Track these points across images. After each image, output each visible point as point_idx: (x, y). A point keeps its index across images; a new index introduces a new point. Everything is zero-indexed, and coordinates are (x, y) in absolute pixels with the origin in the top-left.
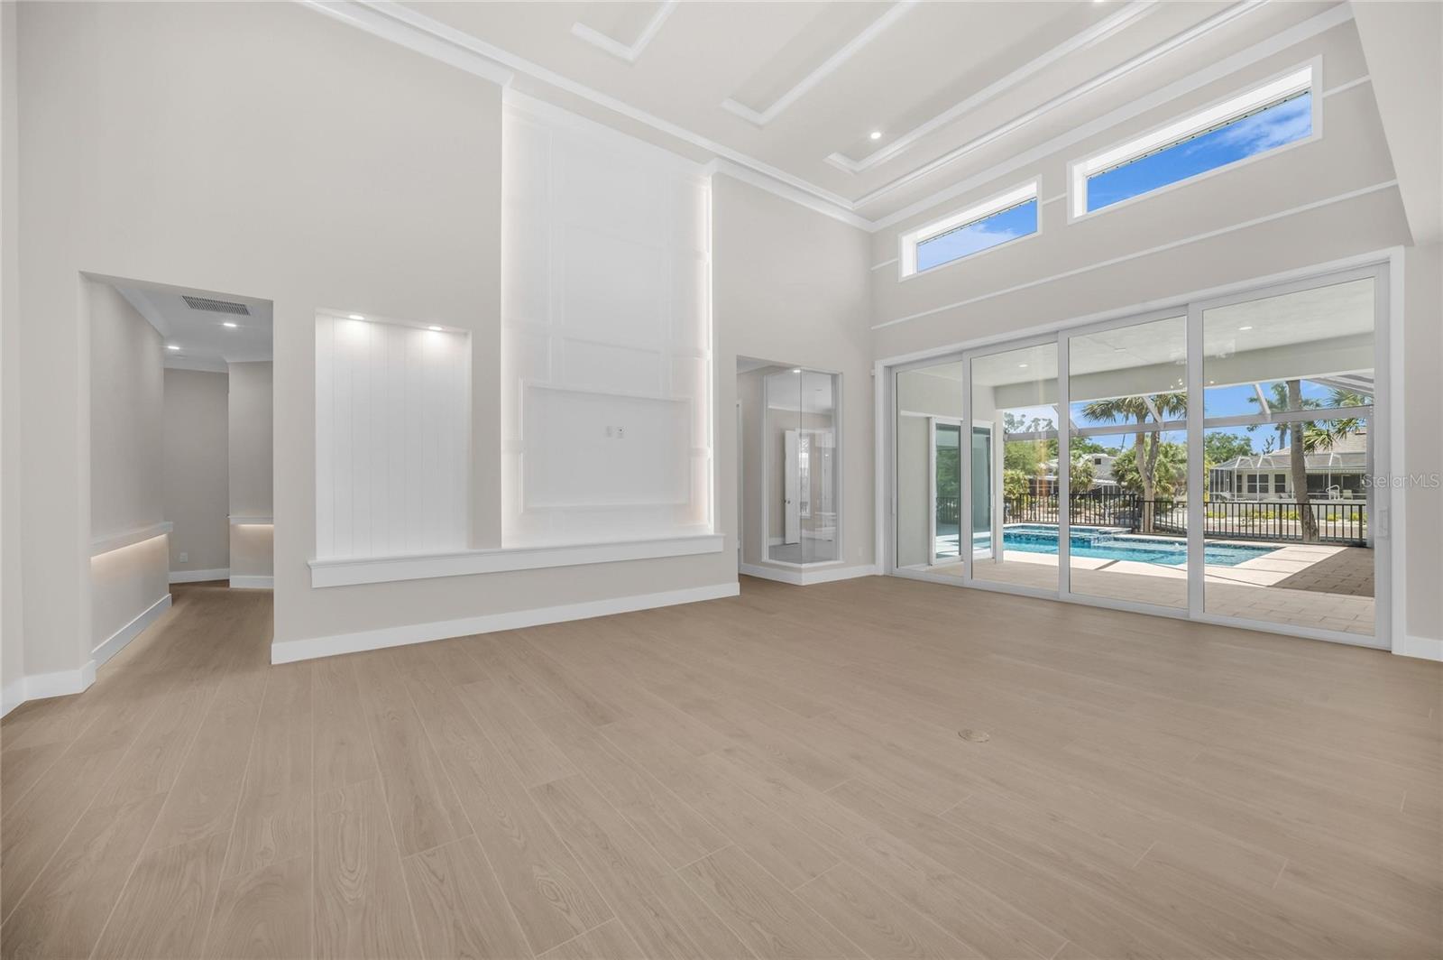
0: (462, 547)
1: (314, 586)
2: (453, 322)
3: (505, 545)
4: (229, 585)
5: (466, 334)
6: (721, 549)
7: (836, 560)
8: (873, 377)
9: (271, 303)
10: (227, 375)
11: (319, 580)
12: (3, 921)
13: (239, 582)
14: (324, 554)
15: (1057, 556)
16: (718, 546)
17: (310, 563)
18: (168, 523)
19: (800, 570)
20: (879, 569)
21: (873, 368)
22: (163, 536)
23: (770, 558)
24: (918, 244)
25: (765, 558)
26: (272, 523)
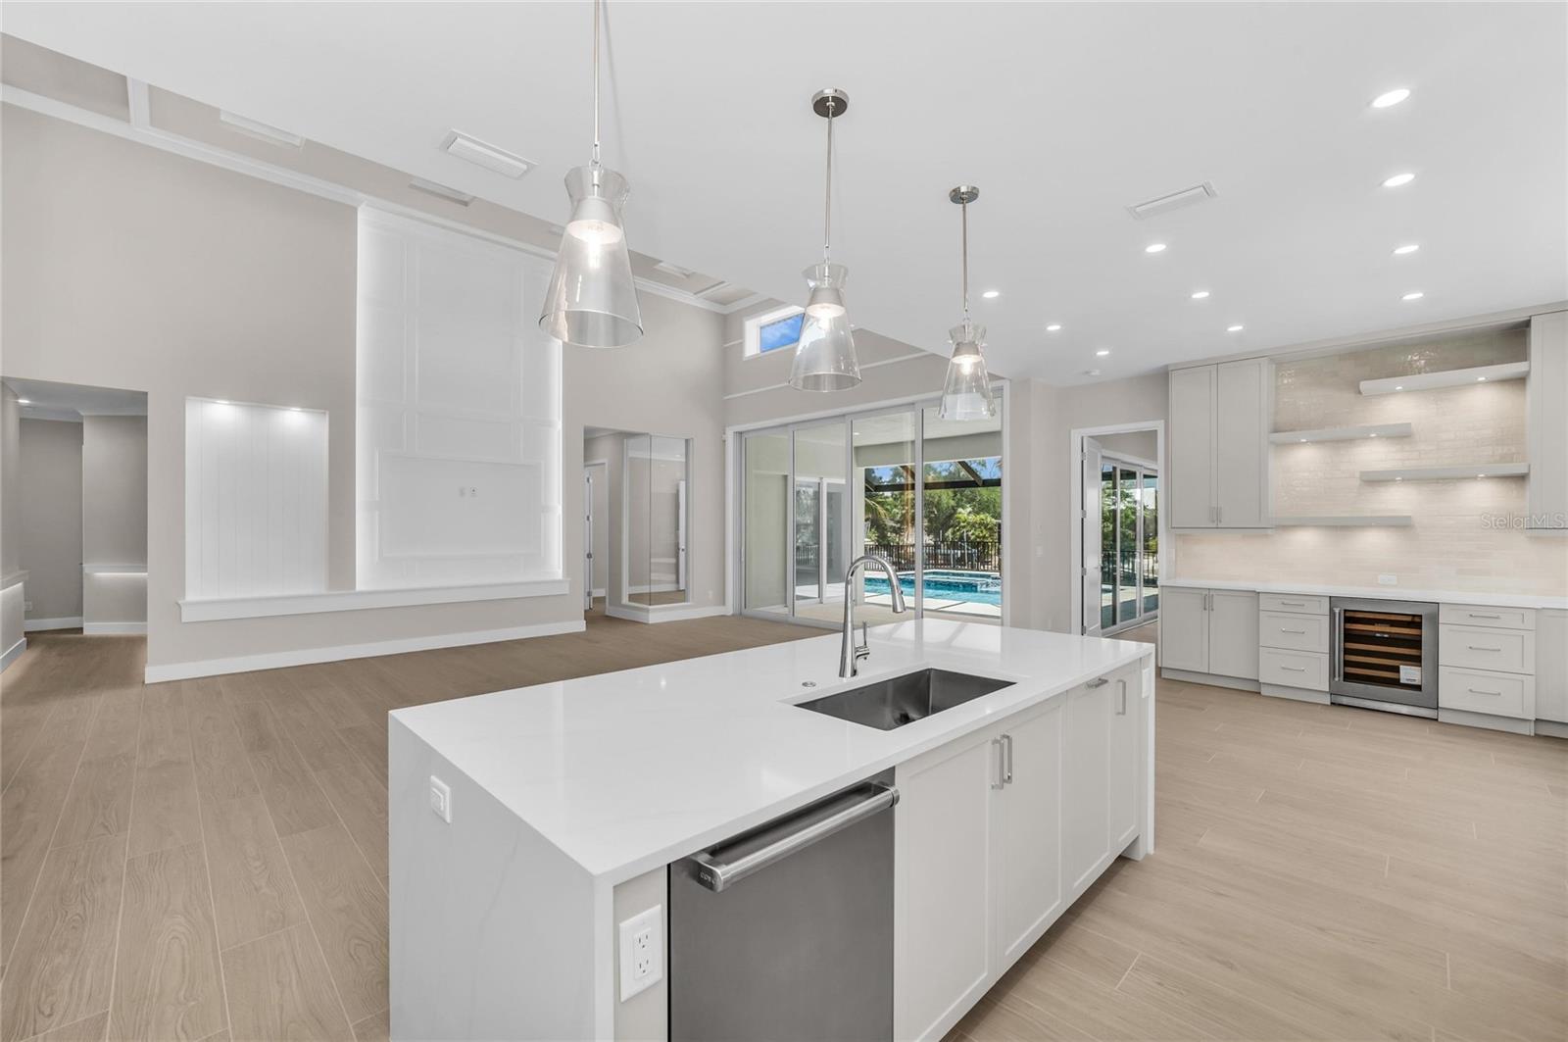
0: (323, 591)
1: (183, 621)
2: (310, 404)
3: (359, 587)
4: (82, 632)
5: (325, 413)
6: (567, 592)
7: (684, 601)
8: (724, 441)
9: (146, 393)
10: (82, 424)
11: (187, 616)
12: (3, 790)
13: (93, 629)
14: (191, 596)
15: (913, 598)
16: (566, 590)
17: (180, 602)
18: (22, 572)
19: (648, 611)
20: (729, 609)
21: (724, 434)
22: (20, 584)
23: (630, 600)
24: (761, 328)
25: (625, 600)
26: (146, 572)
